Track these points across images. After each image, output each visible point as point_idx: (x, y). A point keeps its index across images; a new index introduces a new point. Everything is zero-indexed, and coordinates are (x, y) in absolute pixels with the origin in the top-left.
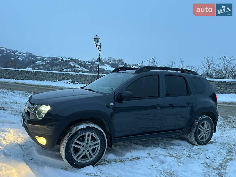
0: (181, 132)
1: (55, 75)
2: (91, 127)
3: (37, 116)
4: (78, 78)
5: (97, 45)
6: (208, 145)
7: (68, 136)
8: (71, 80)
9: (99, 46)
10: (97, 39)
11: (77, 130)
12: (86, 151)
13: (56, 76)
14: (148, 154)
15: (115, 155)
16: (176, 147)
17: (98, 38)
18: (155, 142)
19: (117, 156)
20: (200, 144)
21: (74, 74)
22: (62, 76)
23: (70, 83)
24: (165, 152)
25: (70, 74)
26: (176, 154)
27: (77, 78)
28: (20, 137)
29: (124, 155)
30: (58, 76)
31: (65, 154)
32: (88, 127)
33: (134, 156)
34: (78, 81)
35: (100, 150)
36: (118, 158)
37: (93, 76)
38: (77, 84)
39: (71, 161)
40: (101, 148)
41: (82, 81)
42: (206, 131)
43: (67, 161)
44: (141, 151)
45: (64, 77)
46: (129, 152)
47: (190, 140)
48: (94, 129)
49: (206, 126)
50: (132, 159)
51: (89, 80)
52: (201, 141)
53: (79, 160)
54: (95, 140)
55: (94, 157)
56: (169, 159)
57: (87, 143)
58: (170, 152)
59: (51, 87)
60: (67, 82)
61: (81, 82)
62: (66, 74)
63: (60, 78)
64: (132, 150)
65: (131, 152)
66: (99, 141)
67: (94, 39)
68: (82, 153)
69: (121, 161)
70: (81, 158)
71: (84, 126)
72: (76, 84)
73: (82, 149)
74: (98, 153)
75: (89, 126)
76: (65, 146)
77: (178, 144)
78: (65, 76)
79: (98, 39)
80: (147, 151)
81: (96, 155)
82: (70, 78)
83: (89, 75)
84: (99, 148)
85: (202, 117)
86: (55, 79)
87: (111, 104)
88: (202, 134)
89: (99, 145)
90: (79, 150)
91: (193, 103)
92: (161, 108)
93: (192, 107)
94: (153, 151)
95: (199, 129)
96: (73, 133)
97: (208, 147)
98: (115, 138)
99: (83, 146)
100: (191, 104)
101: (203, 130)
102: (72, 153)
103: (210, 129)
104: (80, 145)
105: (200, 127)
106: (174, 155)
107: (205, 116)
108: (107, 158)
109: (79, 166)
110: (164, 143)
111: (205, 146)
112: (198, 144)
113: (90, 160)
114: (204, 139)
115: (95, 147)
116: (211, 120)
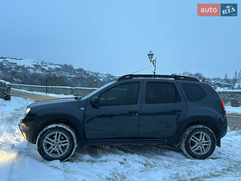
0: (166, 141)
2: (60, 127)
5: (151, 61)
7: (41, 132)
11: (47, 128)
12: (56, 147)
14: (124, 159)
15: (91, 156)
19: (92, 158)
20: (195, 157)
29: (100, 157)
32: (57, 127)
39: (43, 154)
40: (70, 146)
42: (203, 143)
43: (39, 153)
46: (105, 155)
49: (202, 137)
52: (197, 154)
54: (65, 139)
55: (63, 154)
57: (57, 141)
66: (68, 140)
67: (148, 55)
68: (52, 148)
70: (52, 153)
71: (54, 126)
73: (52, 145)
74: (68, 151)
76: (37, 141)
79: (152, 54)
80: (123, 156)
81: (66, 152)
84: (68, 146)
85: (196, 127)
87: (81, 109)
88: (196, 146)
89: (68, 144)
90: (50, 145)
91: (182, 111)
92: (137, 114)
93: (179, 115)
94: (129, 157)
95: (191, 140)
96: (44, 131)
97: (205, 162)
98: (86, 140)
99: (53, 143)
100: (180, 112)
101: (198, 142)
102: (44, 147)
103: (209, 141)
104: (51, 142)
105: (193, 138)
106: (152, 163)
107: (201, 126)
108: (82, 158)
109: (49, 159)
110: (155, 153)
111: (201, 161)
112: (191, 157)
113: (60, 155)
114: (201, 153)
115: (64, 145)
116: (211, 131)
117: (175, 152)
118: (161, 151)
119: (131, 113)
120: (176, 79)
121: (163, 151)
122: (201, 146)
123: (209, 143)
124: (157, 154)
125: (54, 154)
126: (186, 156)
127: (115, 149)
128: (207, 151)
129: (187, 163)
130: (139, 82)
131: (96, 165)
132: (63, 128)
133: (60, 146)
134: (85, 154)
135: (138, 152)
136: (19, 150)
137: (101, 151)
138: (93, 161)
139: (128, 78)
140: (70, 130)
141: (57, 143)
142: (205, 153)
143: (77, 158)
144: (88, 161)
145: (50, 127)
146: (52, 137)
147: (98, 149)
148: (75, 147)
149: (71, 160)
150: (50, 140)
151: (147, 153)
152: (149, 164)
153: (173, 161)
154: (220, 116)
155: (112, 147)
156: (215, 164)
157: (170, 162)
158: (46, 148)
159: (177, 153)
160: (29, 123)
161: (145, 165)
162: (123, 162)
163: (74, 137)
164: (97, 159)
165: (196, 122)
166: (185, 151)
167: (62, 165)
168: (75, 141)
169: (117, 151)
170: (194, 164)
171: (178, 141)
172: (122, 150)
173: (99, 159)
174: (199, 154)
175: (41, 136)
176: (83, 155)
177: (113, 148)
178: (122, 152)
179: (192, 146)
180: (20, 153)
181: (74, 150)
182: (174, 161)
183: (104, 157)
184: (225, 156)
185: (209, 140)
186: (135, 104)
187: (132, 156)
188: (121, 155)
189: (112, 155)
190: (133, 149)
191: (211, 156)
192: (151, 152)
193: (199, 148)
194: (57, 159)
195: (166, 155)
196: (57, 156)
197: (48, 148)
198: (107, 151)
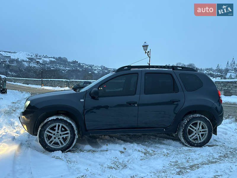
0: (164, 130)
2: (60, 119)
7: (42, 124)
9: (148, 53)
11: (48, 120)
12: (57, 138)
14: (124, 148)
15: (92, 146)
20: (192, 145)
24: (142, 148)
29: (101, 147)
32: (57, 119)
39: (44, 145)
40: (71, 137)
42: (200, 132)
43: (41, 144)
46: (106, 145)
48: (63, 120)
49: (199, 126)
52: (194, 142)
53: (51, 145)
54: (66, 130)
55: (65, 144)
57: (58, 132)
58: (149, 149)
66: (69, 131)
67: (143, 46)
68: (53, 140)
70: (53, 144)
71: (54, 118)
73: (54, 136)
74: (69, 142)
79: (146, 46)
80: (123, 146)
81: (67, 143)
85: (193, 116)
87: (81, 100)
88: (193, 134)
89: (69, 135)
90: (51, 137)
91: (180, 101)
92: (136, 105)
93: (177, 105)
94: (129, 146)
95: (189, 129)
96: (44, 123)
97: (202, 150)
98: (86, 130)
99: (54, 134)
100: (177, 102)
101: (195, 130)
102: (45, 138)
103: (206, 130)
104: (52, 133)
105: (190, 127)
106: (151, 152)
107: (198, 115)
108: (83, 148)
109: (51, 150)
110: (153, 142)
111: (199, 148)
112: (189, 146)
113: (61, 146)
114: (198, 141)
115: (65, 136)
116: (208, 119)
117: (172, 141)
118: (159, 140)
119: (130, 104)
120: (173, 69)
121: (161, 140)
122: (199, 134)
123: (206, 131)
124: (156, 143)
125: (55, 145)
126: (183, 144)
127: (115, 138)
128: (204, 139)
129: (184, 151)
130: (137, 73)
131: (97, 155)
132: (64, 120)
133: (61, 137)
134: (85, 144)
135: (137, 141)
136: (20, 142)
137: (101, 141)
138: (94, 151)
139: (126, 70)
140: (70, 122)
141: (58, 135)
142: (202, 141)
143: (78, 148)
144: (89, 151)
145: (50, 118)
146: (53, 129)
147: (98, 140)
148: (76, 138)
149: (72, 150)
150: (51, 131)
151: (145, 142)
152: (148, 152)
153: (171, 149)
154: (216, 105)
155: (111, 137)
156: (212, 151)
157: (169, 151)
158: (48, 140)
159: (175, 141)
160: (29, 115)
161: (145, 154)
162: (123, 151)
163: (75, 128)
164: (98, 149)
165: (194, 111)
166: (183, 140)
167: (64, 155)
168: (76, 132)
169: (116, 140)
170: (191, 152)
171: (176, 130)
172: (122, 140)
173: (99, 149)
174: (196, 142)
175: (42, 128)
176: (83, 146)
177: (113, 138)
178: (122, 142)
179: (190, 134)
180: (21, 145)
181: (75, 141)
182: (173, 149)
183: (104, 147)
184: (220, 144)
185: (206, 128)
186: (134, 95)
187: (132, 145)
188: (121, 144)
189: (112, 144)
190: (132, 138)
191: (208, 144)
192: (150, 141)
193: (196, 136)
194: (58, 150)
195: (164, 144)
196: (58, 147)
197: (49, 139)
198: (107, 141)
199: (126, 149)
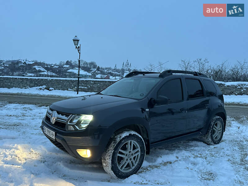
0: (201, 133)
1: (25, 81)
2: (133, 134)
3: (77, 127)
4: (54, 84)
5: (76, 47)
6: (220, 144)
8: (44, 86)
9: (78, 48)
10: (76, 41)
11: (121, 138)
12: (129, 159)
13: (27, 82)
14: (176, 157)
16: (196, 148)
17: (78, 39)
18: (174, 145)
20: (215, 143)
21: (49, 80)
22: (33, 82)
23: (43, 90)
24: (190, 154)
25: (43, 79)
26: (200, 154)
27: (52, 84)
28: (33, 154)
30: (29, 82)
31: (111, 165)
32: (130, 135)
33: (165, 161)
34: (53, 86)
35: (140, 157)
36: (151, 164)
37: (71, 81)
38: (53, 90)
39: (117, 172)
40: (141, 155)
41: (59, 87)
43: (113, 172)
44: (171, 155)
45: (36, 82)
47: (206, 141)
48: (135, 136)
49: (219, 126)
50: (165, 164)
51: (67, 85)
52: (216, 140)
53: (123, 170)
55: (136, 165)
56: (199, 160)
57: (130, 152)
58: (194, 153)
59: (23, 95)
60: (40, 88)
61: (57, 88)
62: (39, 79)
63: (31, 85)
64: (162, 155)
65: (161, 157)
66: (139, 149)
67: (73, 40)
68: (126, 162)
69: (156, 167)
70: (125, 168)
71: (127, 134)
72: (51, 90)
73: (126, 158)
74: (139, 161)
75: (131, 133)
76: (111, 156)
77: (195, 145)
78: (38, 82)
80: (175, 155)
81: (137, 163)
82: (44, 84)
83: (66, 80)
84: (139, 155)
85: (216, 118)
86: (25, 86)
87: (147, 110)
89: (140, 153)
92: (187, 111)
95: (214, 129)
96: (118, 142)
99: (127, 155)
101: (217, 130)
102: (117, 163)
103: (221, 128)
104: (124, 154)
113: (132, 169)
115: (136, 155)
122: (218, 133)
128: (220, 136)
130: (180, 79)
175: (115, 149)
179: (214, 134)
183: (160, 160)
186: (182, 101)
199: (178, 157)
